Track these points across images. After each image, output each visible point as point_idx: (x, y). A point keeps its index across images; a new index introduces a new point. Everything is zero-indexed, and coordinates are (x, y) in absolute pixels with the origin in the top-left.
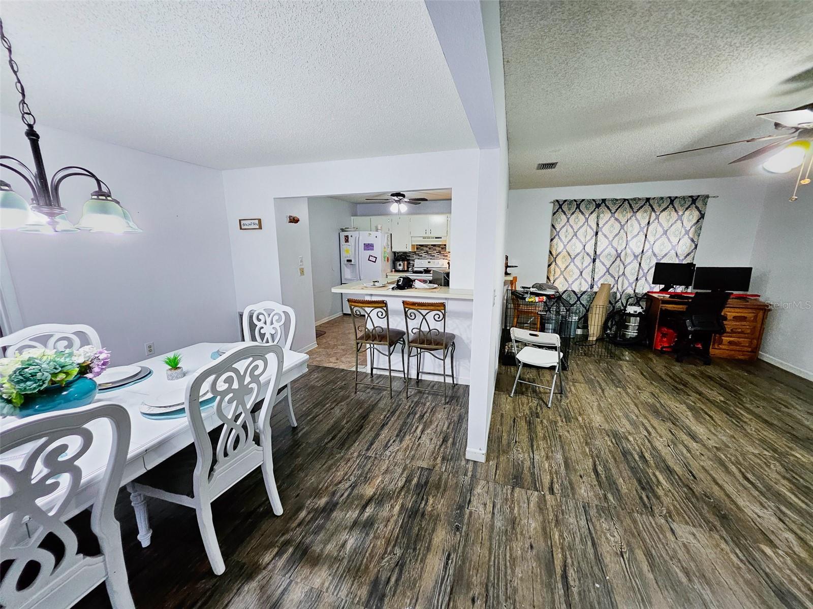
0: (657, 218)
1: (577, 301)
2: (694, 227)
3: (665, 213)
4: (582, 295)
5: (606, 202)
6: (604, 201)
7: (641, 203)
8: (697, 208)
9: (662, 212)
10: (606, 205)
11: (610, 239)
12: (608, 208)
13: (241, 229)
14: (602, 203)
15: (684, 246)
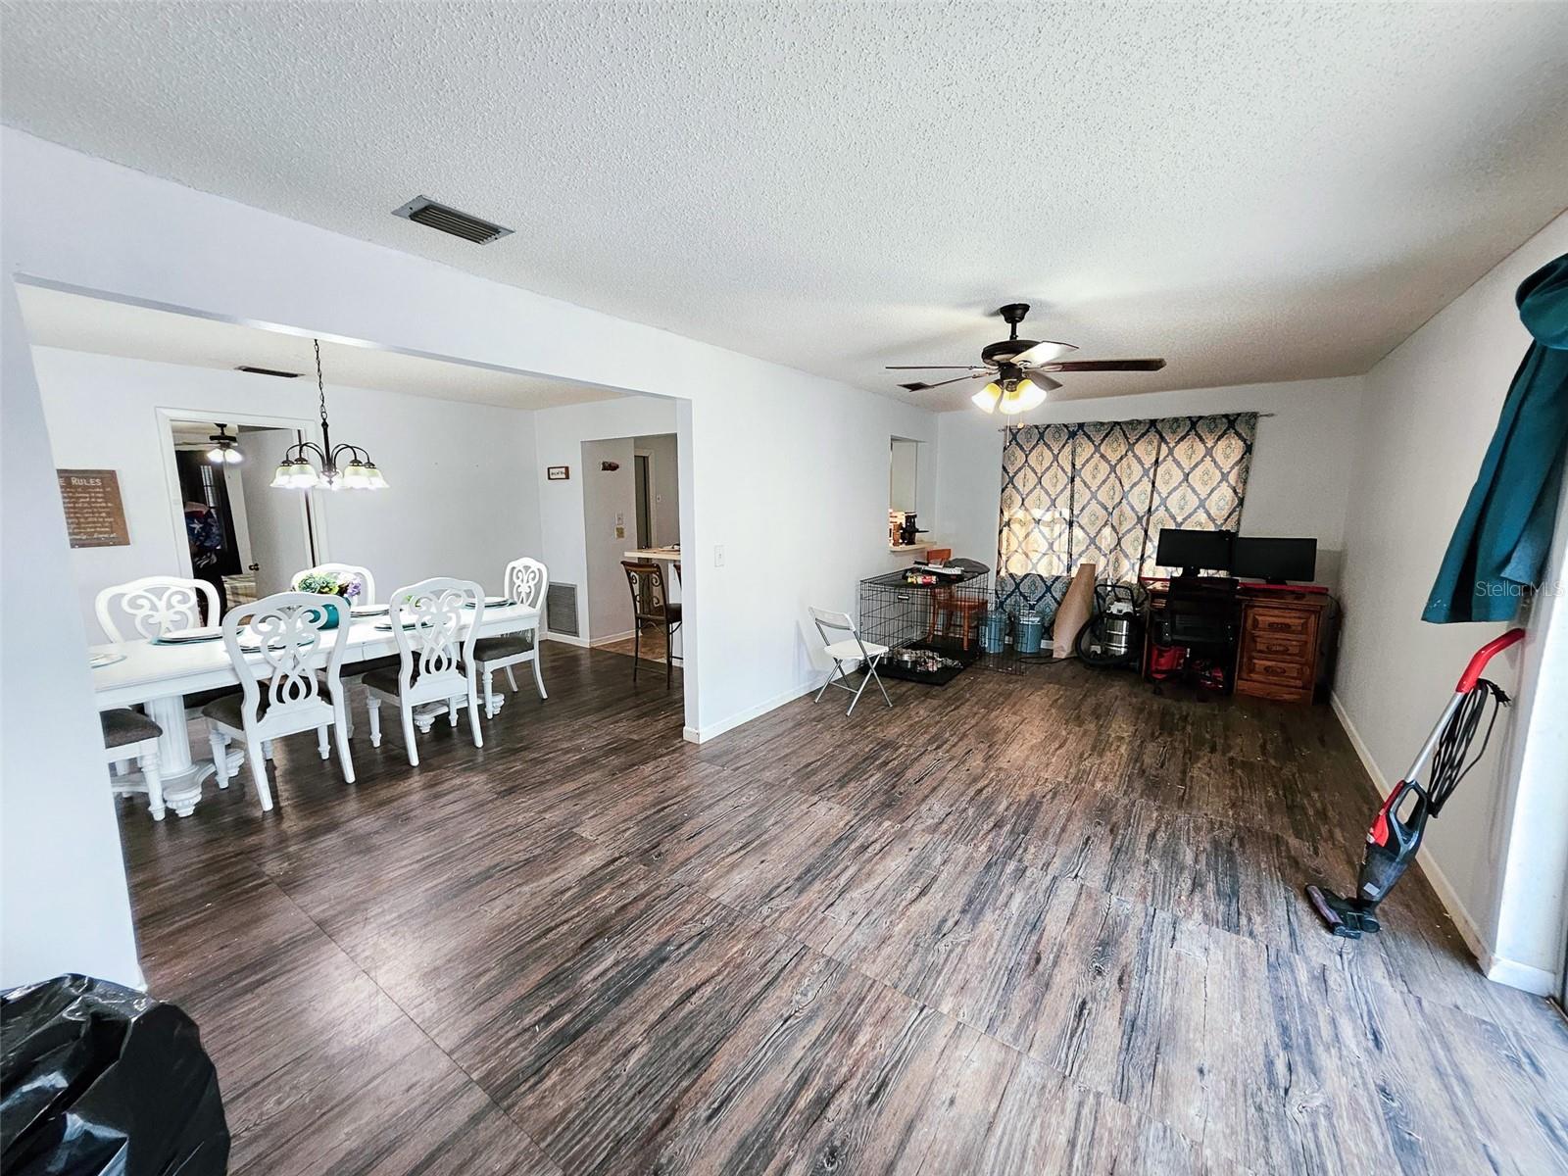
0: (1171, 452)
1: (1046, 592)
2: (1237, 468)
3: (1184, 445)
4: (1054, 582)
5: (1085, 429)
6: (1081, 426)
7: (1142, 429)
8: (1238, 434)
9: (1178, 443)
10: (1085, 434)
11: (1094, 489)
12: (1089, 437)
13: (549, 478)
14: (1078, 431)
15: (1222, 500)
